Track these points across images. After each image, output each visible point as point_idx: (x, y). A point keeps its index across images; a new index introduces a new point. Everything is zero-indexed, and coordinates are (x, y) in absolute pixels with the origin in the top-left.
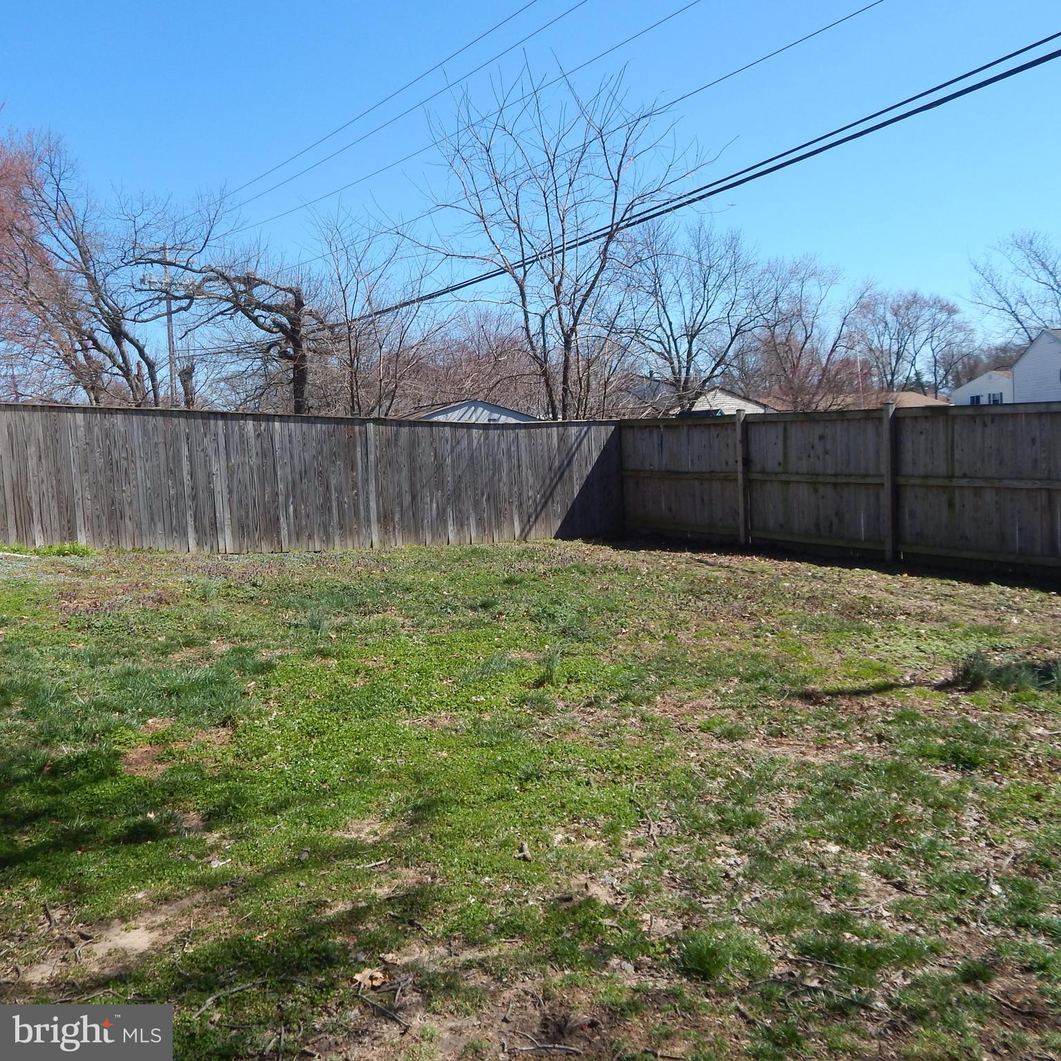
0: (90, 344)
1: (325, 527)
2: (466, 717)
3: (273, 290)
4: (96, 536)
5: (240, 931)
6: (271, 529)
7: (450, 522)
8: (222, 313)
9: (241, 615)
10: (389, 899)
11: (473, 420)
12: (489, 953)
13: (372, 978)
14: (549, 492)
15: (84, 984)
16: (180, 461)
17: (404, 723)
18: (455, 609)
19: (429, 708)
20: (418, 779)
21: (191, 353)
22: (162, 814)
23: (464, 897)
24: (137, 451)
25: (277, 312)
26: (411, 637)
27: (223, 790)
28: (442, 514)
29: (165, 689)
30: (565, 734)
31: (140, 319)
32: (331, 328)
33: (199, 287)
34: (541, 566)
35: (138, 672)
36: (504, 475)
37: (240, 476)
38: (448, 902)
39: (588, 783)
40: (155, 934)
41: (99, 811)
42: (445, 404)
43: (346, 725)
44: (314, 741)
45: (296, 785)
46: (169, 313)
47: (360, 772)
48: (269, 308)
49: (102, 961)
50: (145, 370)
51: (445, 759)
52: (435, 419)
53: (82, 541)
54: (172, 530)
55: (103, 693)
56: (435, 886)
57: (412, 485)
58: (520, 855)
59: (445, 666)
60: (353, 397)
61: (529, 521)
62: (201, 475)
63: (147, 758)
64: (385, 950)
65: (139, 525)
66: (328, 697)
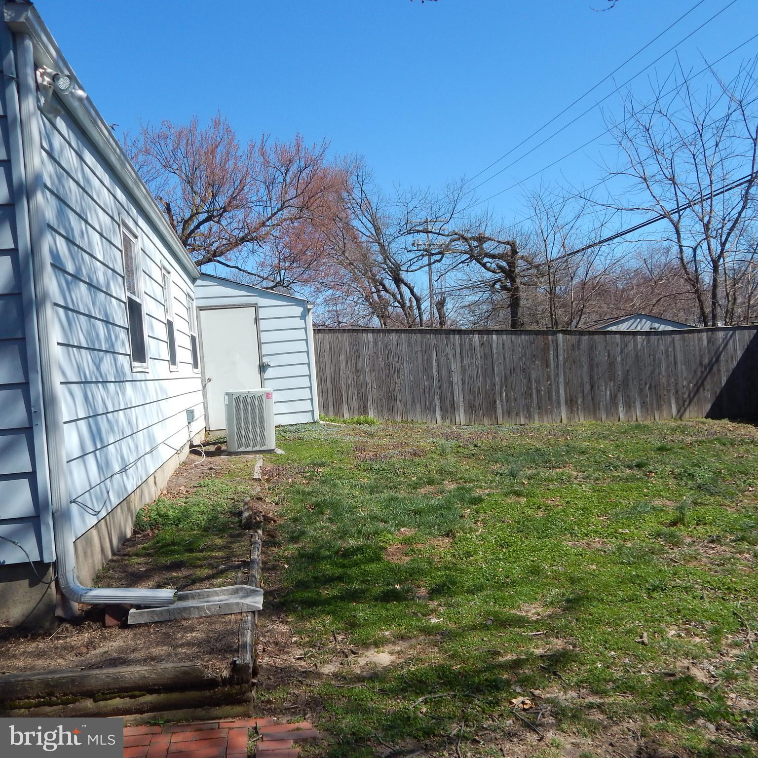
0: (381, 288)
1: (528, 408)
2: (613, 543)
3: (496, 244)
4: (380, 412)
5: (444, 662)
6: (491, 408)
7: (620, 405)
8: (463, 262)
9: (465, 465)
10: (542, 656)
11: (639, 329)
12: (606, 700)
13: (523, 703)
14: (700, 382)
15: (351, 678)
16: (431, 363)
17: (568, 544)
18: (616, 467)
19: (587, 535)
20: (572, 581)
21: (443, 290)
22: (404, 587)
23: (594, 662)
24: (405, 357)
25: (499, 258)
26: (581, 486)
27: (442, 576)
28: (614, 398)
29: (413, 510)
30: (689, 561)
31: (410, 269)
32: (537, 267)
33: (447, 246)
34: (690, 438)
35: (397, 499)
36: (663, 369)
37: (470, 372)
38: (582, 664)
39: (702, 598)
40: (394, 657)
41: (368, 581)
42: (617, 318)
43: (527, 542)
44: (504, 550)
45: (489, 577)
46: (430, 265)
47: (533, 573)
48: (493, 257)
49: (362, 668)
50: (414, 303)
51: (594, 570)
52: (609, 329)
53: (371, 415)
54: (426, 409)
55: (376, 510)
56: (574, 652)
57: (591, 377)
58: (640, 640)
59: (602, 507)
60: (552, 315)
61: (684, 404)
62: (444, 372)
63: (399, 552)
64: (535, 687)
65: (405, 406)
66: (517, 522)
